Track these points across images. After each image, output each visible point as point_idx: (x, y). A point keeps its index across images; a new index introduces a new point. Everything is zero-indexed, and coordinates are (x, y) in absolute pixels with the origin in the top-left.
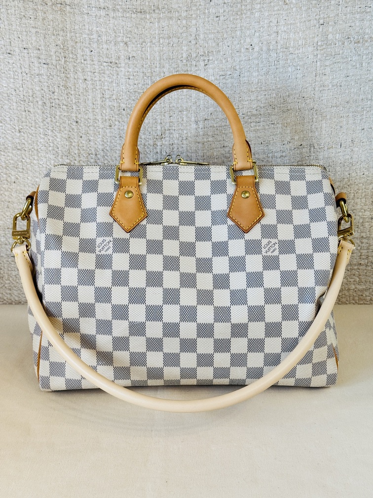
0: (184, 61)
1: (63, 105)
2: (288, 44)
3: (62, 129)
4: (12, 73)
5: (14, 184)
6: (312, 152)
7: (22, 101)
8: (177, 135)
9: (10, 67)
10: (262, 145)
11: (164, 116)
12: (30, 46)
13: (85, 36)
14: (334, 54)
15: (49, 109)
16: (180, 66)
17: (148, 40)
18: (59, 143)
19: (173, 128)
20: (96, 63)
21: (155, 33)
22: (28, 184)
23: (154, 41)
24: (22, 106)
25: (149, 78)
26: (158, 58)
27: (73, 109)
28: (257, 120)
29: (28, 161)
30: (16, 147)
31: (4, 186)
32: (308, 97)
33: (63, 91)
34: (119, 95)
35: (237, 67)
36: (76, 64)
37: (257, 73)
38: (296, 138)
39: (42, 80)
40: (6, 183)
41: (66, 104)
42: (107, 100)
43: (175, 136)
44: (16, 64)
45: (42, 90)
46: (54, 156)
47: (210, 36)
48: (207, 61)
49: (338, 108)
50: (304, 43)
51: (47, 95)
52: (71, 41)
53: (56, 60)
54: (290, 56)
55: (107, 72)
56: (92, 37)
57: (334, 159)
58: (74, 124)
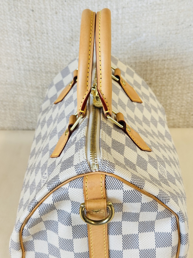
3: (23, 16)
18: (22, 26)
28: (160, 8)
38: (187, 20)
46: (19, 35)
58: (31, 12)
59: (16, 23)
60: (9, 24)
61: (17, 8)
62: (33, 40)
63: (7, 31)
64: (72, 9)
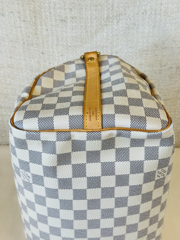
1: (35, 44)
29: (16, 73)
35: (137, 23)
42: (60, 42)
56: (50, 5)
58: (42, 54)
59: (29, 62)
60: (23, 63)
61: (30, 51)
63: (21, 68)
64: (75, 53)
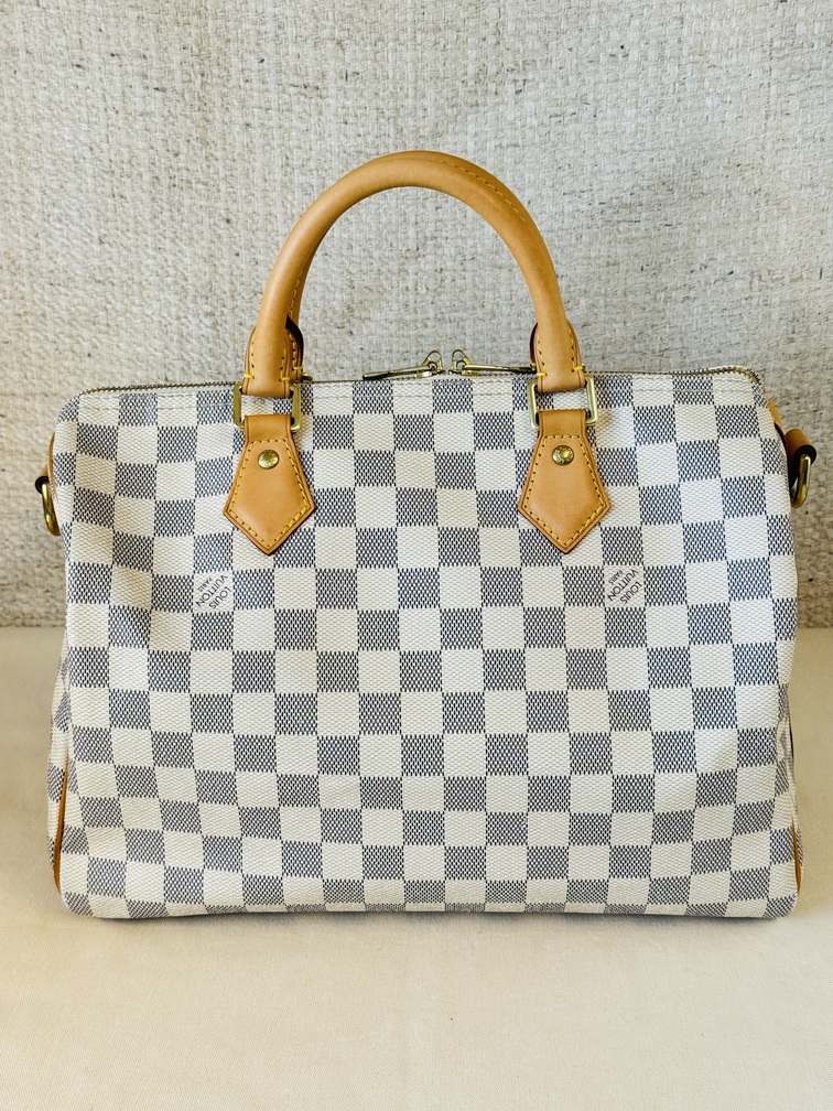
0: (471, 83)
2: (705, 45)
3: (196, 237)
4: (83, 109)
5: (87, 359)
6: (754, 289)
7: (107, 173)
8: (453, 250)
9: (81, 96)
10: (644, 273)
11: (424, 207)
12: (126, 50)
13: (248, 26)
14: (808, 67)
15: (166, 191)
16: (461, 93)
17: (391, 36)
18: (189, 268)
19: (444, 234)
20: (271, 86)
21: (406, 20)
22: (118, 360)
23: (402, 38)
24: (107, 184)
25: (391, 121)
26: (411, 77)
27: (219, 191)
28: (634, 216)
30: (93, 277)
31: (66, 364)
32: (749, 165)
33: (198, 152)
34: (323, 160)
36: (226, 90)
37: (634, 111)
38: (721, 256)
39: (152, 127)
40: (70, 357)
41: (205, 180)
43: (446, 251)
44: (93, 91)
45: (152, 148)
46: (177, 297)
47: (528, 27)
48: (522, 83)
49: (816, 190)
50: (741, 43)
51: (163, 160)
52: (216, 39)
53: (184, 82)
54: (710, 73)
55: (297, 108)
57: (806, 305)
62: (222, 314)
